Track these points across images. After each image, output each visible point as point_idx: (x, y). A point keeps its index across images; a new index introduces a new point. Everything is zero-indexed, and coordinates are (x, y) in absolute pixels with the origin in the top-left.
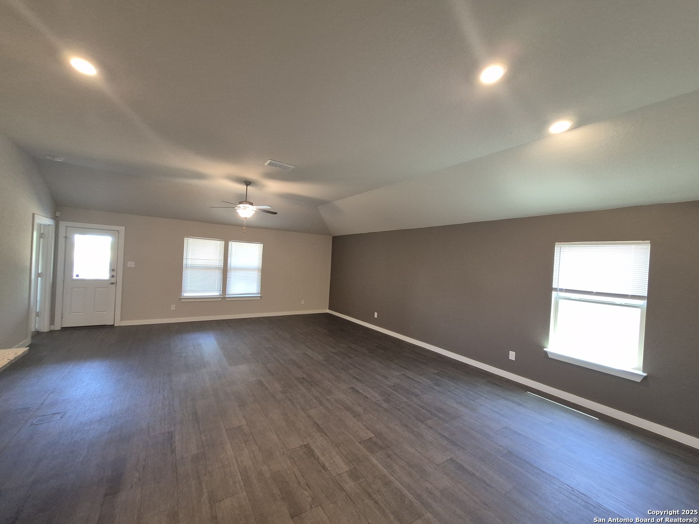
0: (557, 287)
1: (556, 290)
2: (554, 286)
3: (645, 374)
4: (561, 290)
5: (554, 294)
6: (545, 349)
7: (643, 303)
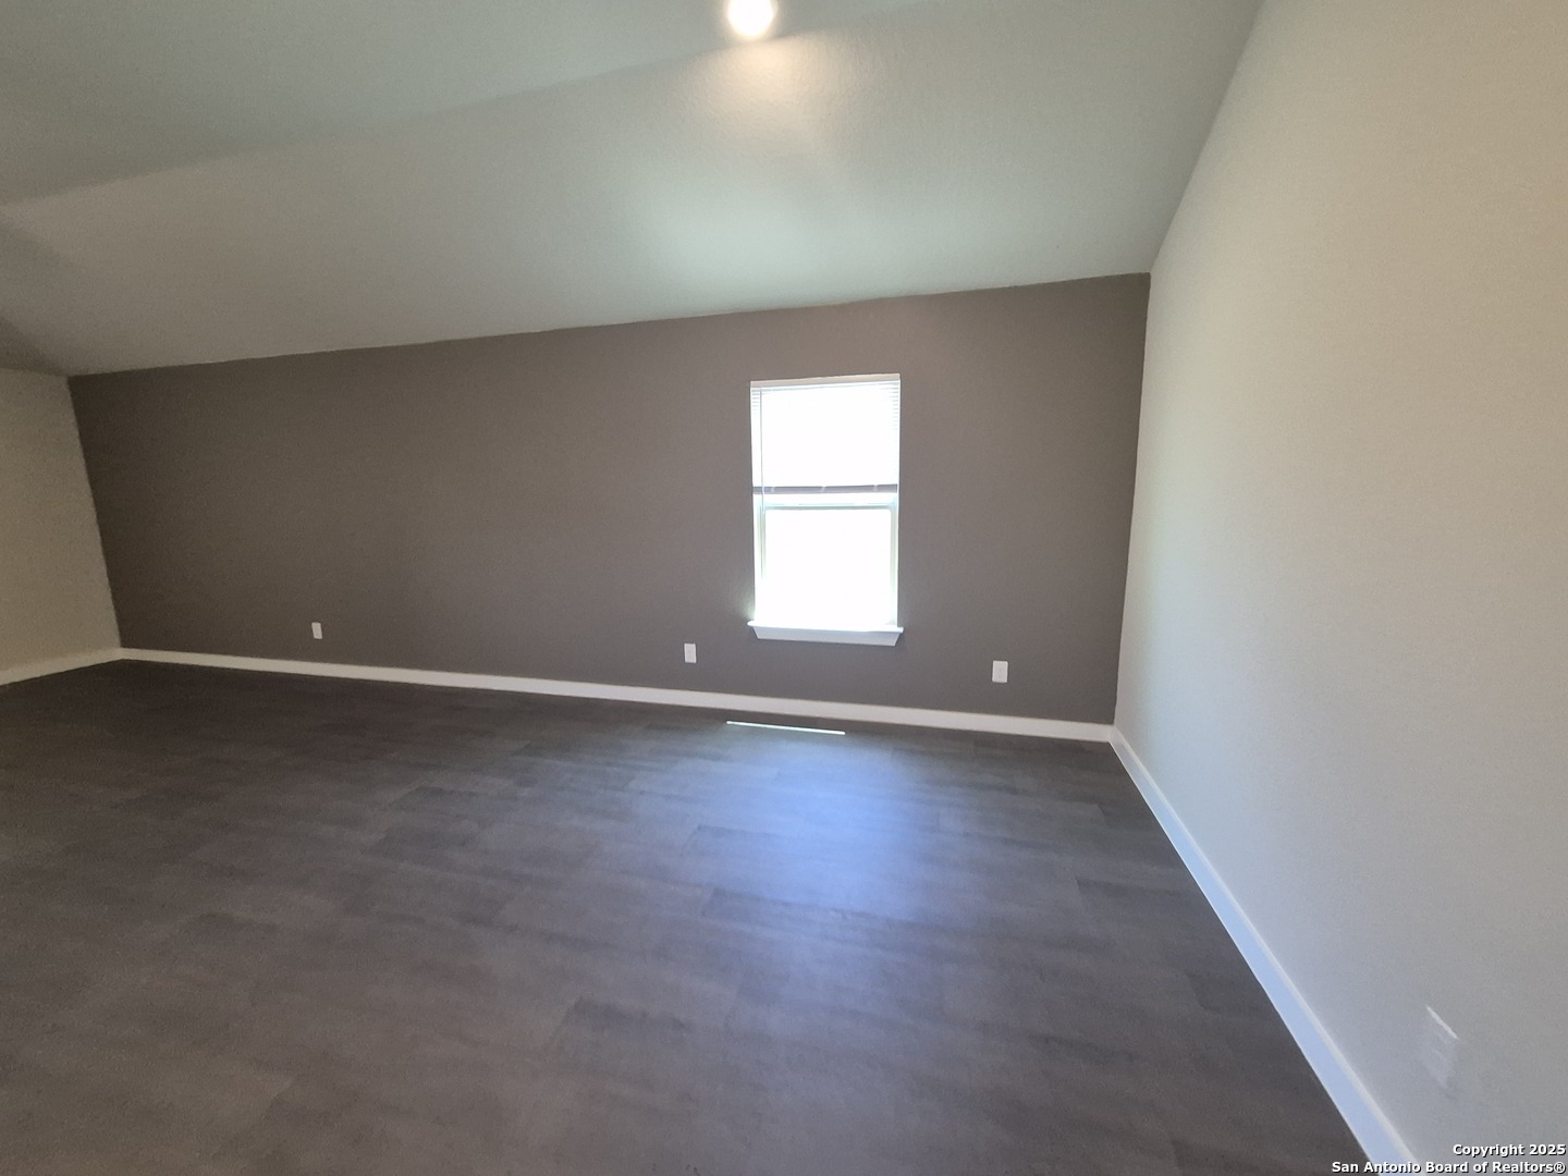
0: (759, 485)
1: (759, 490)
2: (756, 482)
3: (901, 630)
4: (768, 490)
5: (756, 498)
6: (749, 624)
7: (893, 498)
